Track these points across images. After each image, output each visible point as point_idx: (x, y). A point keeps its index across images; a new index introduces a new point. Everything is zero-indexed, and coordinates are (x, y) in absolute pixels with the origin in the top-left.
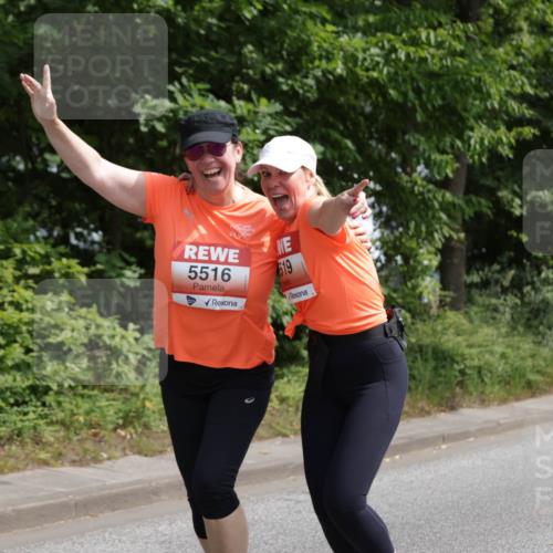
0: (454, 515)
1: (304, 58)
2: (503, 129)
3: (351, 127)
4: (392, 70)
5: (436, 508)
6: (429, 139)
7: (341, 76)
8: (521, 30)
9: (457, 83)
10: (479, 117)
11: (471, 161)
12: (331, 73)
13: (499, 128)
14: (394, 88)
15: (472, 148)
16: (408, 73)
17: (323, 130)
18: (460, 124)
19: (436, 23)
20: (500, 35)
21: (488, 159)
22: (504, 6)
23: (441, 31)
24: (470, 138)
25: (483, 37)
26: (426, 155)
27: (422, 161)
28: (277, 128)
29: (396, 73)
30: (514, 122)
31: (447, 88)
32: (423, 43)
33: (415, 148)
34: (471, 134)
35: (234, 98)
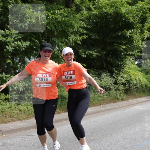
0: (67, 140)
2: (78, 36)
3: (37, 37)
4: (48, 21)
5: (62, 138)
6: (58, 39)
8: (83, 10)
9: (66, 24)
10: (72, 33)
11: (70, 45)
13: (77, 36)
14: (49, 26)
15: (70, 42)
16: (52, 22)
17: (30, 38)
18: (67, 35)
19: (60, 8)
20: (78, 11)
21: (74, 44)
22: (78, 3)
23: (61, 10)
24: (69, 39)
25: (73, 12)
26: (58, 44)
27: (57, 45)
28: (17, 37)
29: (49, 22)
30: (81, 34)
31: (63, 25)
32: (56, 14)
33: (55, 42)
34: (70, 38)
35: (6, 30)
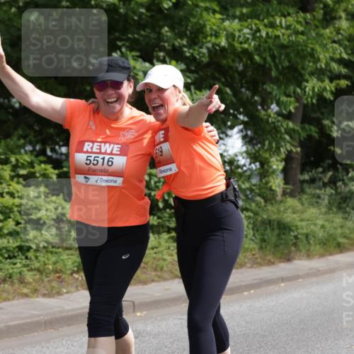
1: (201, 36)
2: (327, 81)
3: (229, 80)
4: (257, 43)
5: (276, 324)
6: (279, 87)
7: (224, 47)
8: (340, 18)
9: (298, 51)
10: (312, 74)
11: (305, 102)
12: (218, 45)
13: (324, 81)
14: (258, 55)
15: (307, 93)
16: (267, 45)
18: (300, 78)
19: (286, 14)
20: (327, 21)
21: (317, 100)
22: (330, 3)
23: (289, 19)
24: (306, 87)
25: (317, 23)
26: (277, 98)
27: (274, 102)
29: (259, 45)
30: (334, 77)
31: (292, 55)
32: (277, 26)
33: (270, 93)
34: (306, 84)
